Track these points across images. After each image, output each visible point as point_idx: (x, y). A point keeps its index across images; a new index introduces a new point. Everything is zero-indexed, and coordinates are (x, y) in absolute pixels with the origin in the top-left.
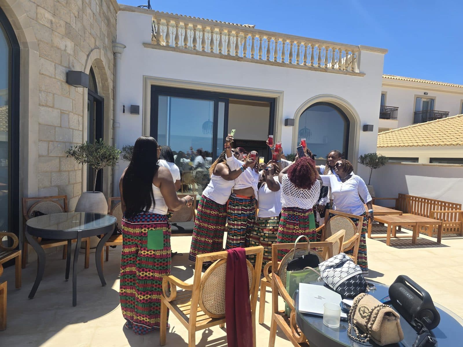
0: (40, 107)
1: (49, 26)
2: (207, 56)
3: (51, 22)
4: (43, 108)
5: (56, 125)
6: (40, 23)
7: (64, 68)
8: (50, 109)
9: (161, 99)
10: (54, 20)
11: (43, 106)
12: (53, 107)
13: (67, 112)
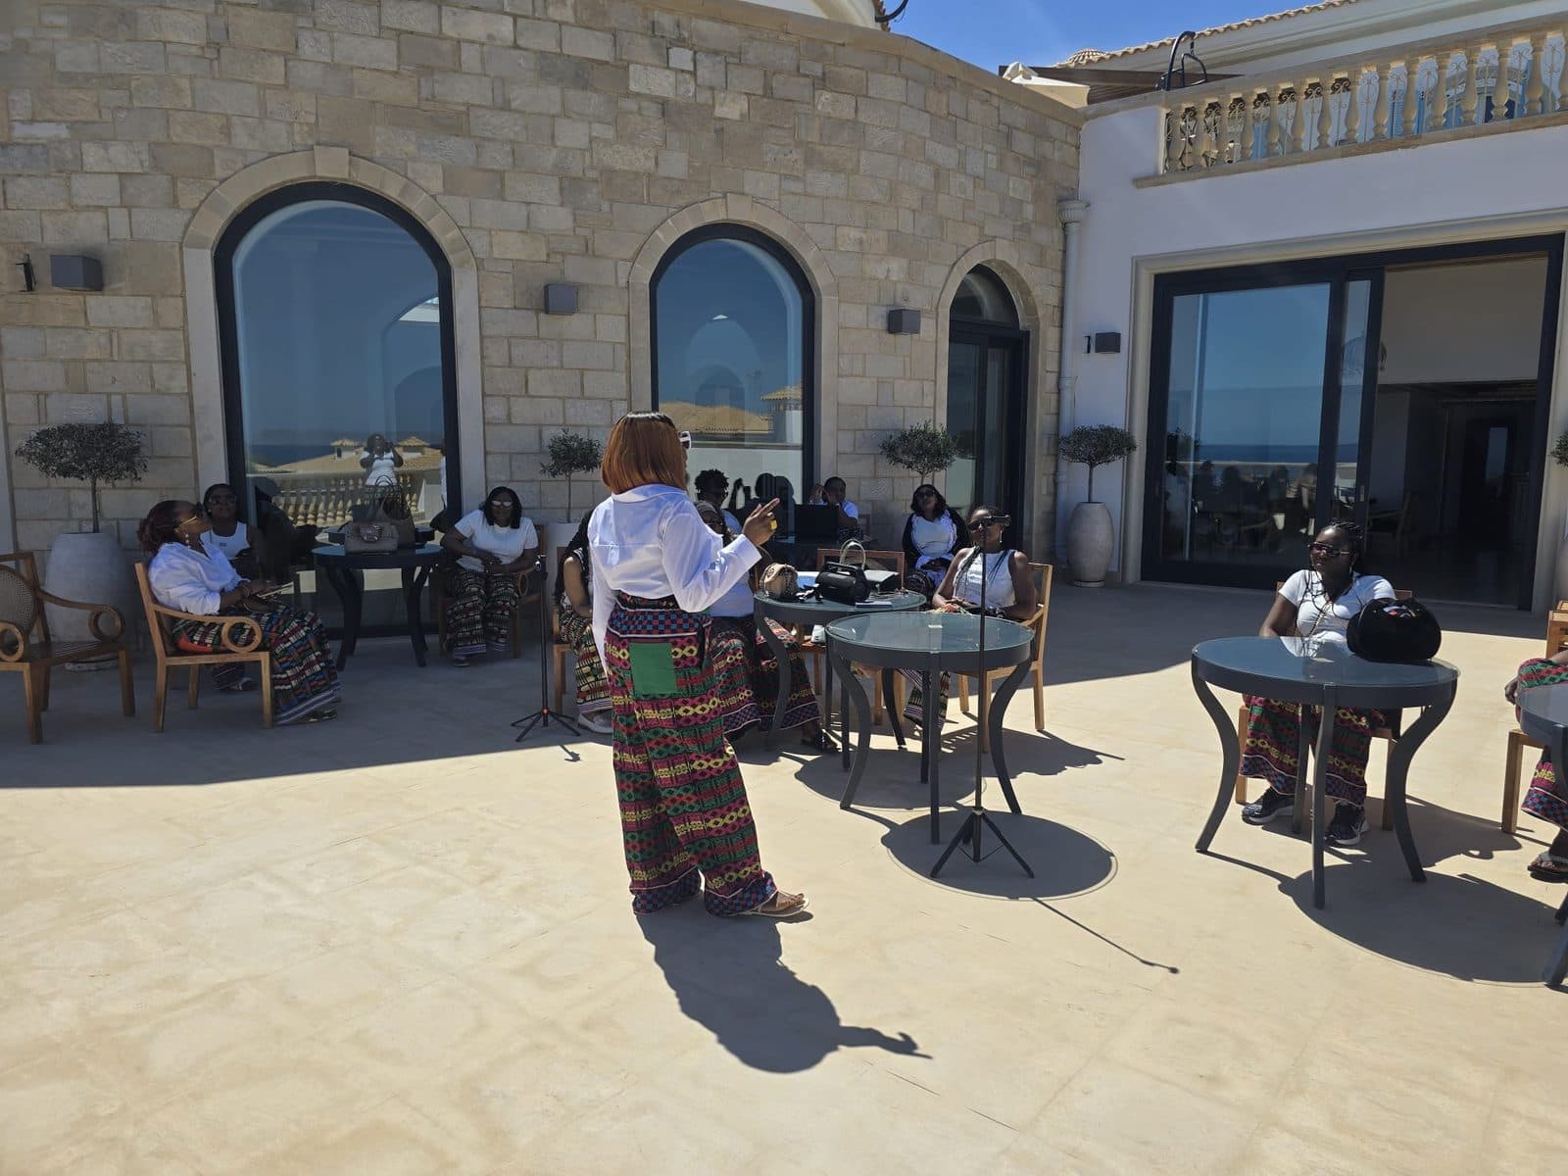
0: (840, 379)
1: (857, 250)
2: (1302, 162)
3: (861, 242)
4: (844, 380)
5: (868, 403)
6: (842, 251)
7: (884, 309)
8: (858, 379)
9: (1181, 303)
10: (865, 237)
11: (846, 376)
12: (863, 376)
13: (890, 380)
